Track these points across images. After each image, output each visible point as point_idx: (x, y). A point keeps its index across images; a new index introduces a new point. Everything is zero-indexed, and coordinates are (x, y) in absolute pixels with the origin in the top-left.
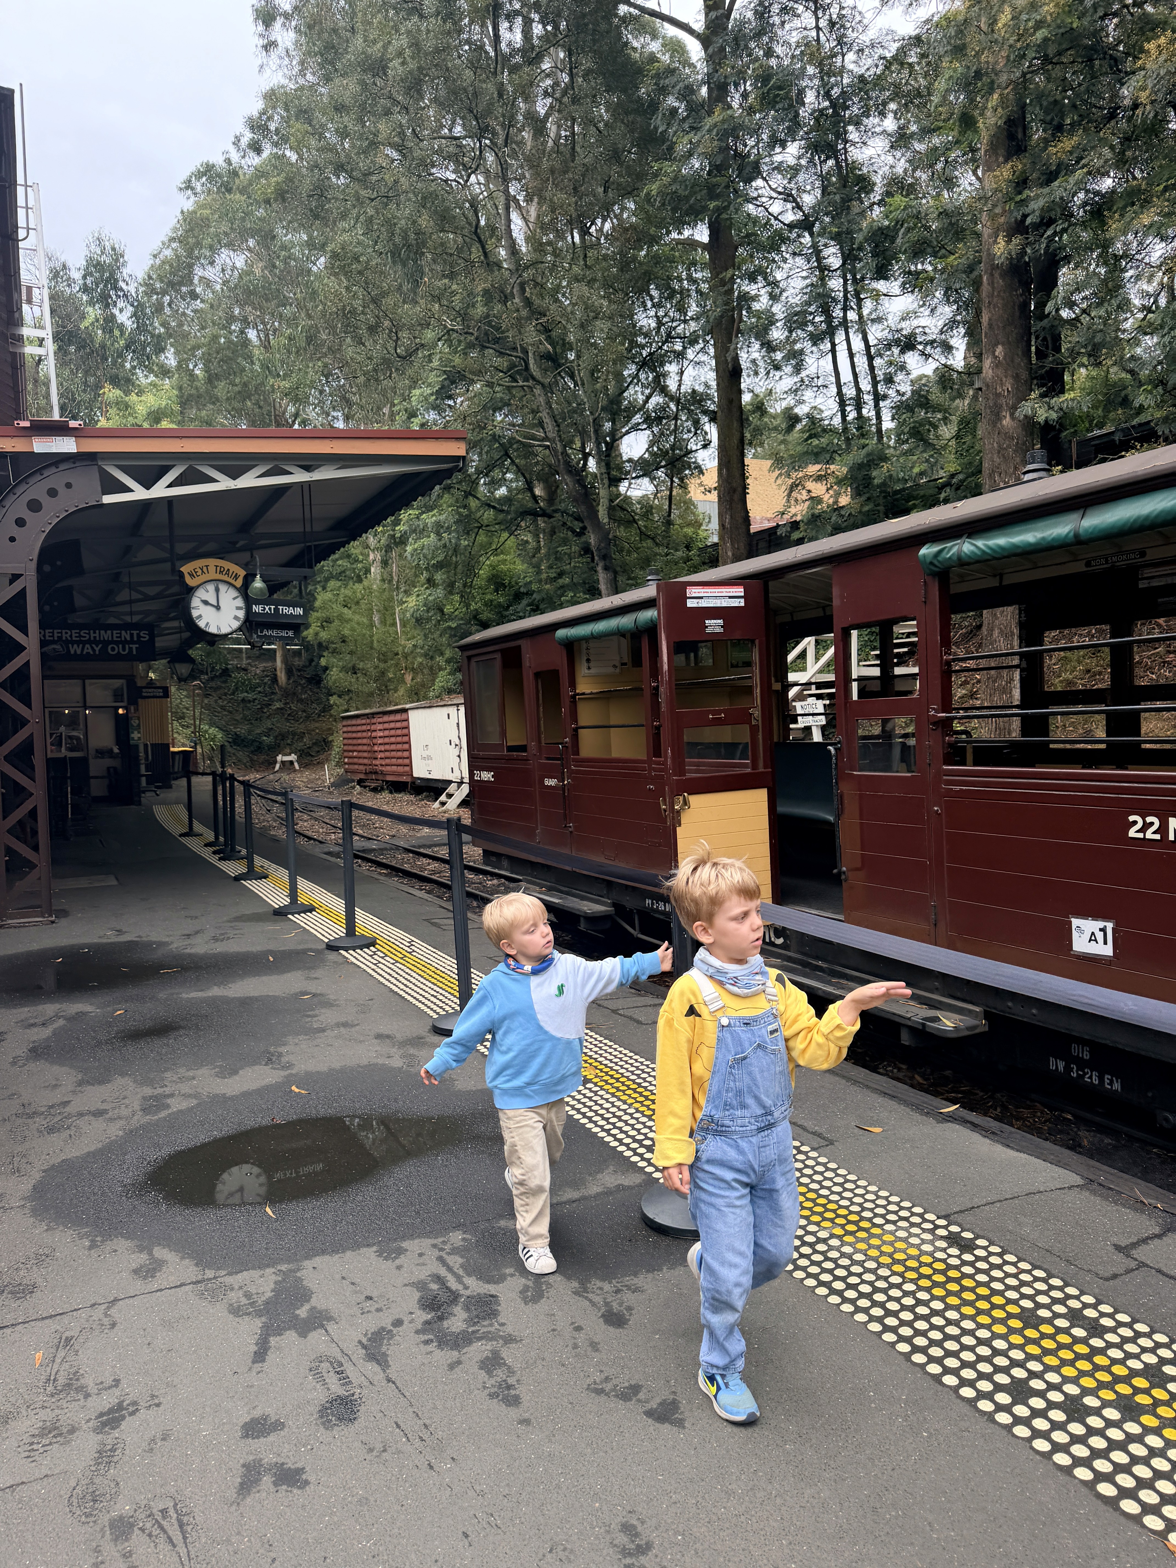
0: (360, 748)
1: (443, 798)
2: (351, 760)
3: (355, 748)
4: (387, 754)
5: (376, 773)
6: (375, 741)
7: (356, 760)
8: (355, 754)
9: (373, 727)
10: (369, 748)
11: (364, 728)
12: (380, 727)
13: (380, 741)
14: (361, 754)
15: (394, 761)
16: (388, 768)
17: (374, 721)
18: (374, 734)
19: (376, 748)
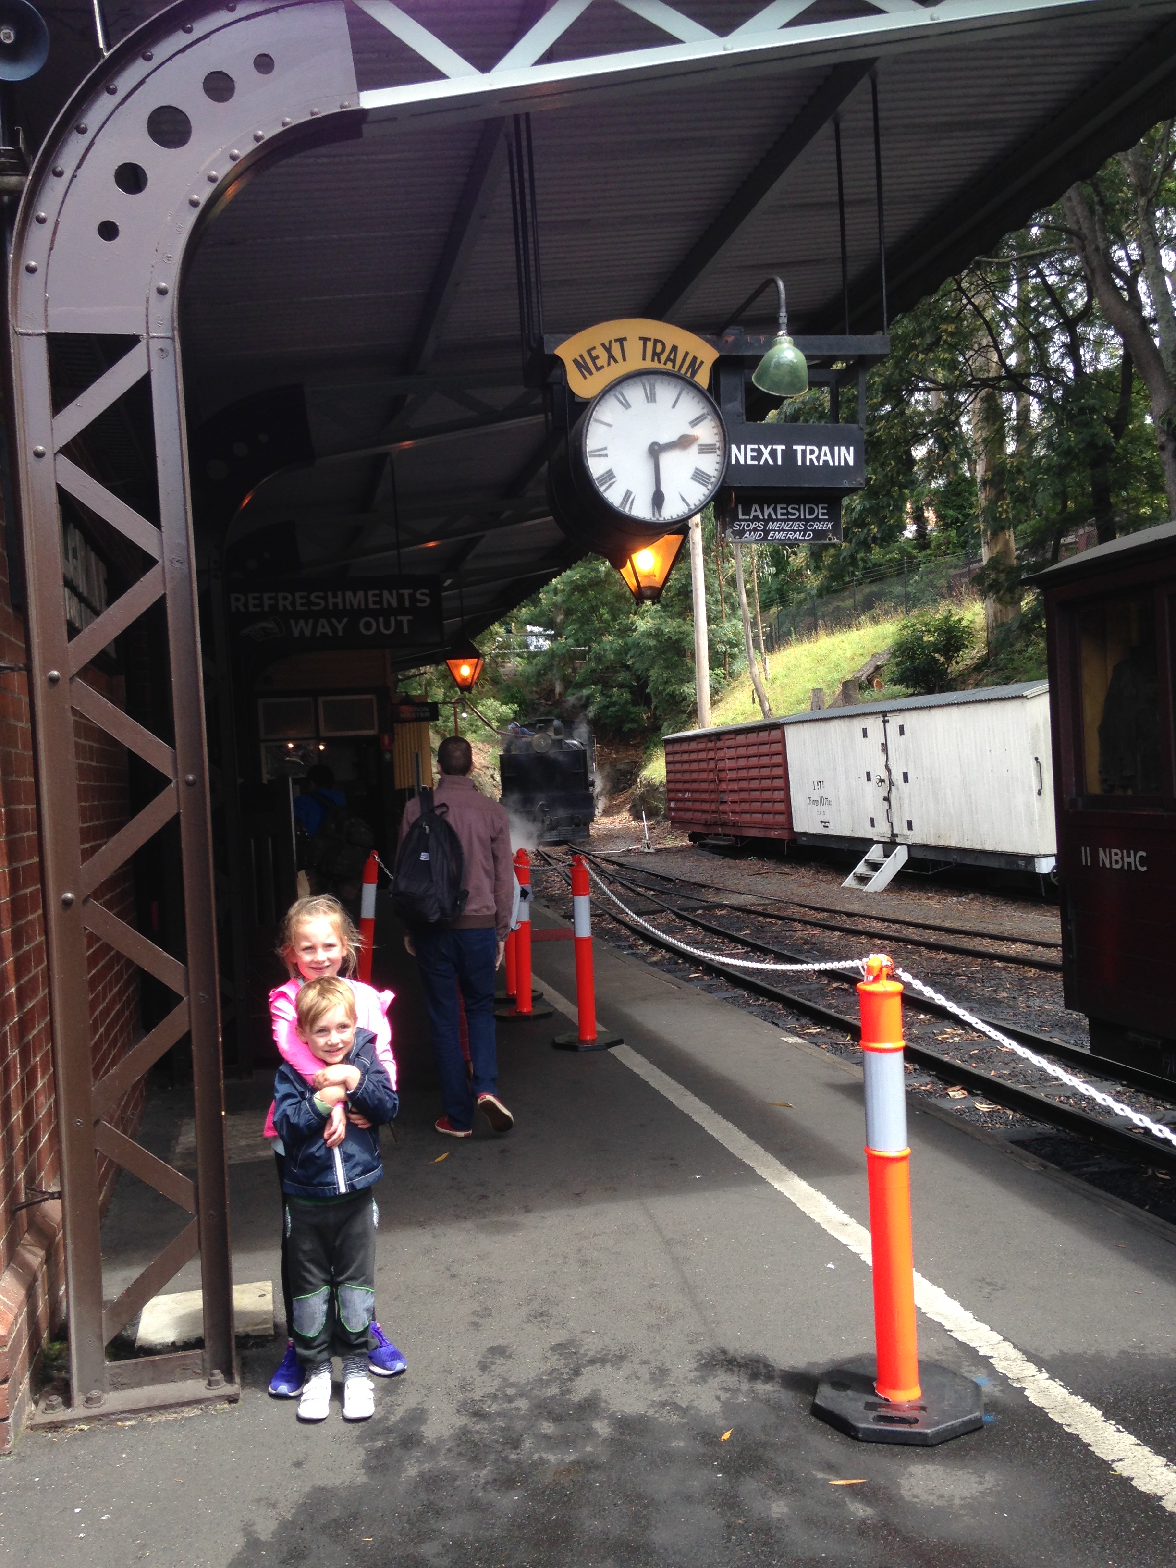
0: (695, 786)
1: (861, 868)
2: (680, 805)
3: (687, 786)
4: (744, 795)
5: (724, 824)
6: (722, 775)
7: (689, 804)
8: (687, 795)
9: (721, 754)
10: (712, 786)
11: (703, 755)
12: (732, 753)
13: (732, 775)
14: (697, 795)
15: (757, 806)
16: (747, 817)
17: (720, 744)
18: (721, 765)
19: (723, 786)
